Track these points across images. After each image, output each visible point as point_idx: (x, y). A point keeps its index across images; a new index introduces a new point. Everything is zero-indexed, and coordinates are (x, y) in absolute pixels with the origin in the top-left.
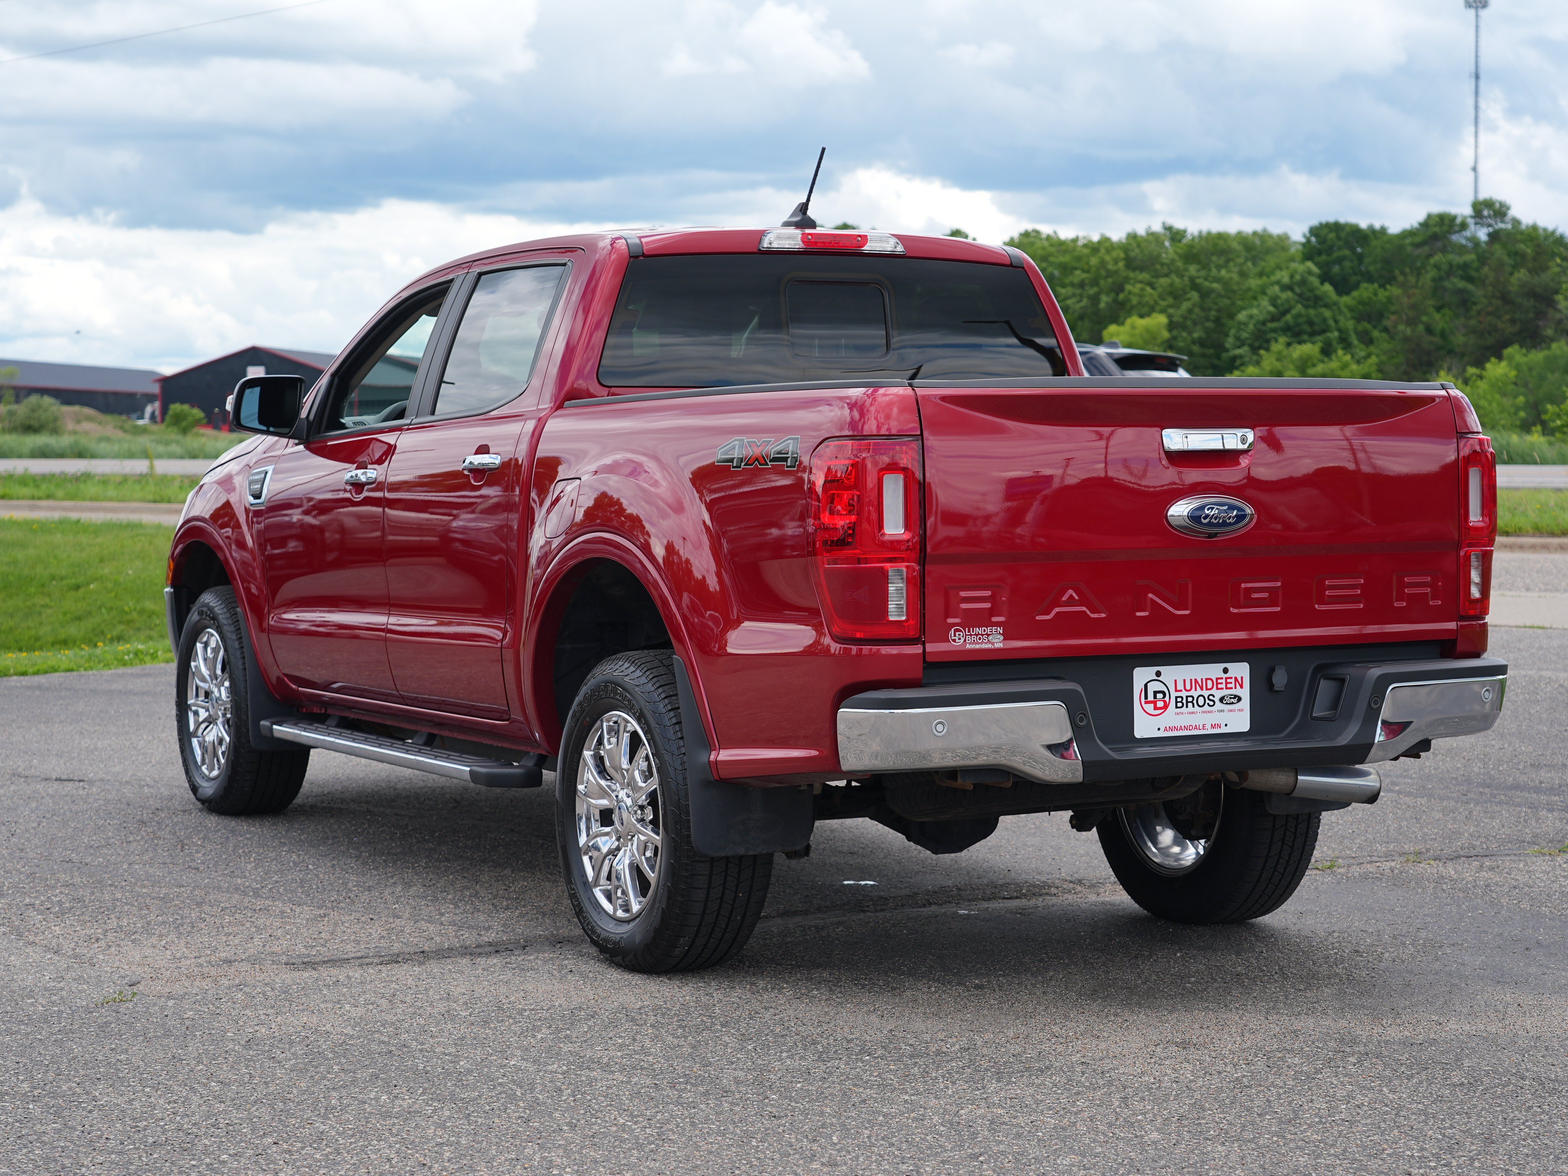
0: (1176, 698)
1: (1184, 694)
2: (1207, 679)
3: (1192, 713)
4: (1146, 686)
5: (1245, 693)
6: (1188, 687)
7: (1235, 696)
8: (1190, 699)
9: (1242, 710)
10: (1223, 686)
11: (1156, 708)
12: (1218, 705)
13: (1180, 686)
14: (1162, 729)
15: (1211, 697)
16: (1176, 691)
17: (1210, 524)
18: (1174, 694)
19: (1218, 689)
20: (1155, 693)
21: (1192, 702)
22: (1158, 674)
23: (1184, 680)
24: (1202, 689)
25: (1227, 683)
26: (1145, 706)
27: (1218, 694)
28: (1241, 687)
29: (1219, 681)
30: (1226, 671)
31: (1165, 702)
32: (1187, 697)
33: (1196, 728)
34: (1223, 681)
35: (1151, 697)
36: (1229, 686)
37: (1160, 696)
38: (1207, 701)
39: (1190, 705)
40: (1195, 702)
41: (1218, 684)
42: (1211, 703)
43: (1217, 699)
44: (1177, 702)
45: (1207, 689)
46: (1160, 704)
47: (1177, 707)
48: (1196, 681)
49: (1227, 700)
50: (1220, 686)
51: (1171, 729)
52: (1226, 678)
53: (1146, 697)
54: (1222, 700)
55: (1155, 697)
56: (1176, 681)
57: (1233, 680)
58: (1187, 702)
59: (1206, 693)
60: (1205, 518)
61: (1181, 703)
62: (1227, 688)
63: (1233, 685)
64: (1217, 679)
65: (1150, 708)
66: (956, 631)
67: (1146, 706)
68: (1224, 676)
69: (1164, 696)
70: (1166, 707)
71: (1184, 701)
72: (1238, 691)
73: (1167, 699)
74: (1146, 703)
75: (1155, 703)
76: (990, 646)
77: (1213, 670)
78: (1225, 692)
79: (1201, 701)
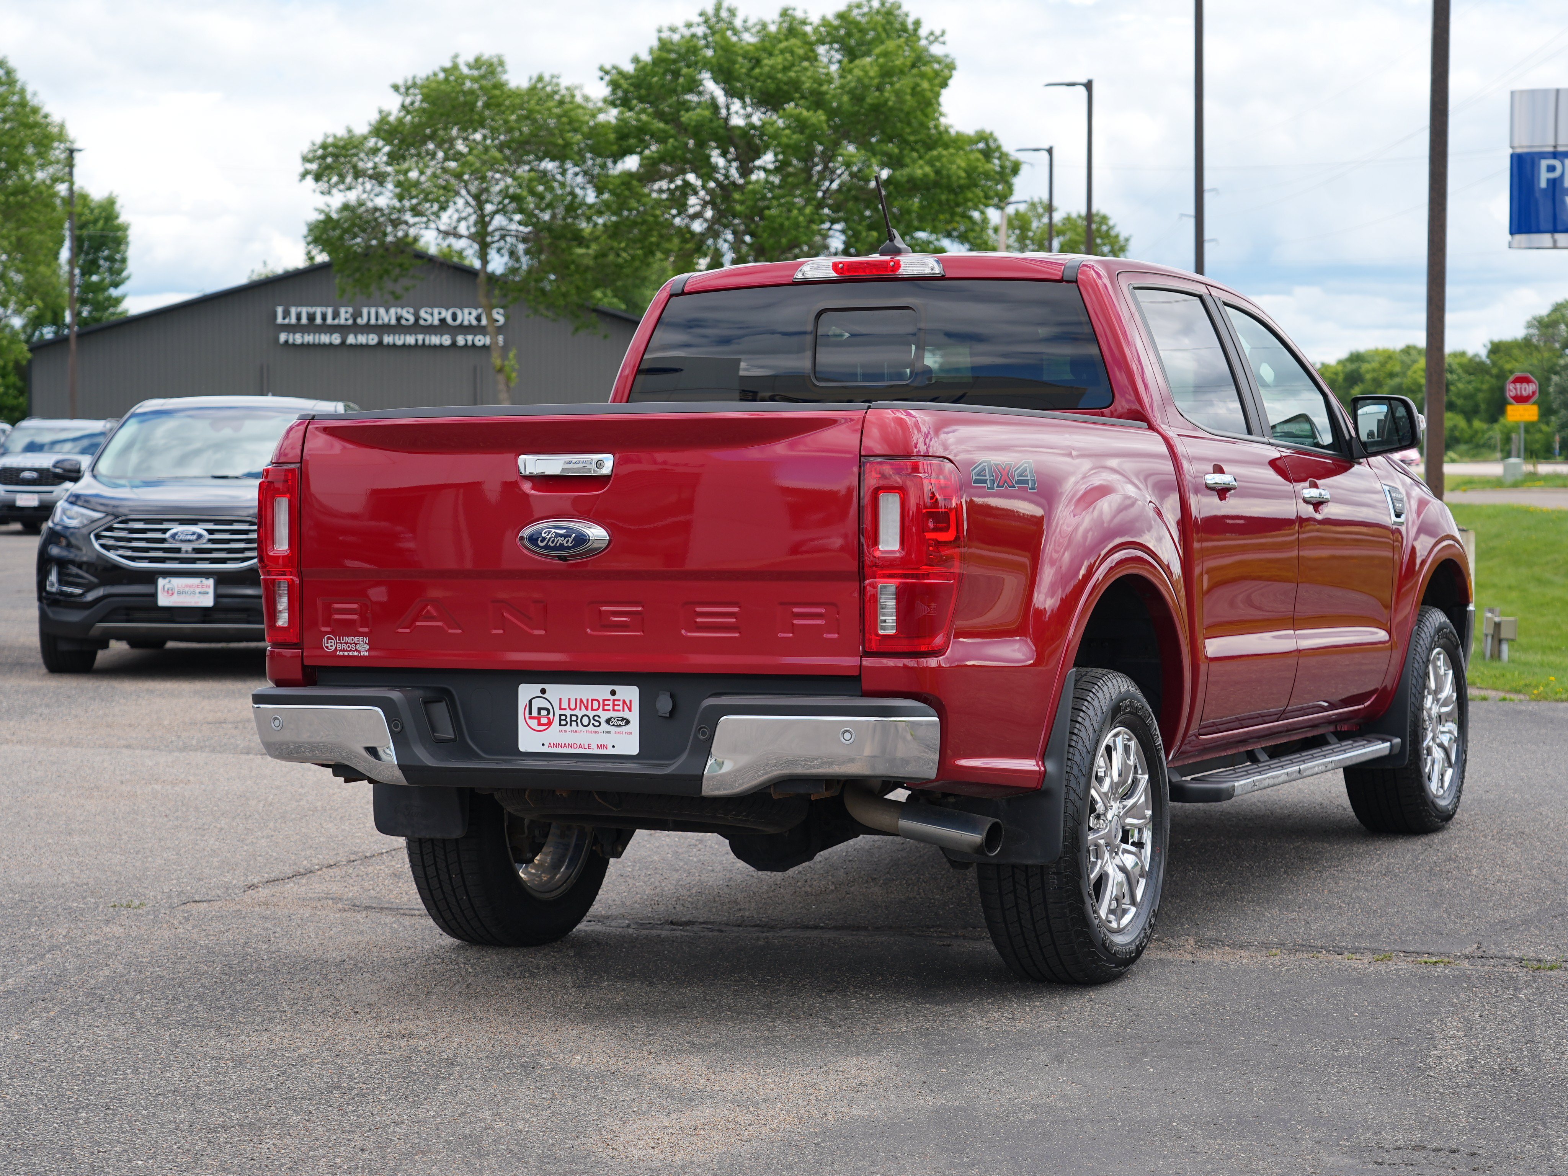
0: (560, 716)
1: (568, 713)
2: (592, 700)
3: (576, 732)
4: (530, 702)
5: (634, 716)
6: (573, 706)
7: (623, 719)
8: (574, 718)
9: (631, 733)
10: (611, 708)
11: (539, 724)
12: (604, 726)
13: (565, 705)
14: (547, 745)
15: (596, 718)
16: (561, 709)
17: (547, 547)
18: (558, 712)
19: (604, 710)
20: (540, 709)
21: (576, 721)
22: (543, 691)
23: (569, 700)
24: (587, 709)
25: (614, 705)
26: (529, 721)
27: (604, 716)
28: (630, 710)
29: (606, 702)
30: (613, 693)
31: (549, 719)
32: (571, 716)
33: (580, 746)
34: (611, 703)
35: (535, 713)
36: (616, 708)
37: (544, 713)
38: (592, 721)
39: (574, 723)
40: (579, 721)
41: (604, 705)
42: (597, 724)
43: (603, 720)
44: (560, 720)
45: (592, 709)
46: (544, 721)
47: (560, 725)
48: (581, 700)
49: (615, 722)
50: (606, 707)
51: (555, 745)
52: (614, 701)
53: (530, 713)
54: (608, 721)
55: (539, 713)
56: (560, 699)
57: (621, 703)
58: (571, 721)
60: (542, 541)
61: (564, 721)
62: (614, 710)
63: (621, 708)
64: (604, 700)
65: (534, 723)
66: (329, 638)
67: (530, 722)
68: (612, 698)
69: (549, 713)
70: (550, 723)
71: (568, 720)
72: (626, 714)
73: (551, 716)
74: (530, 718)
75: (539, 719)
76: (357, 654)
77: (601, 692)
78: (612, 714)
79: (585, 721)
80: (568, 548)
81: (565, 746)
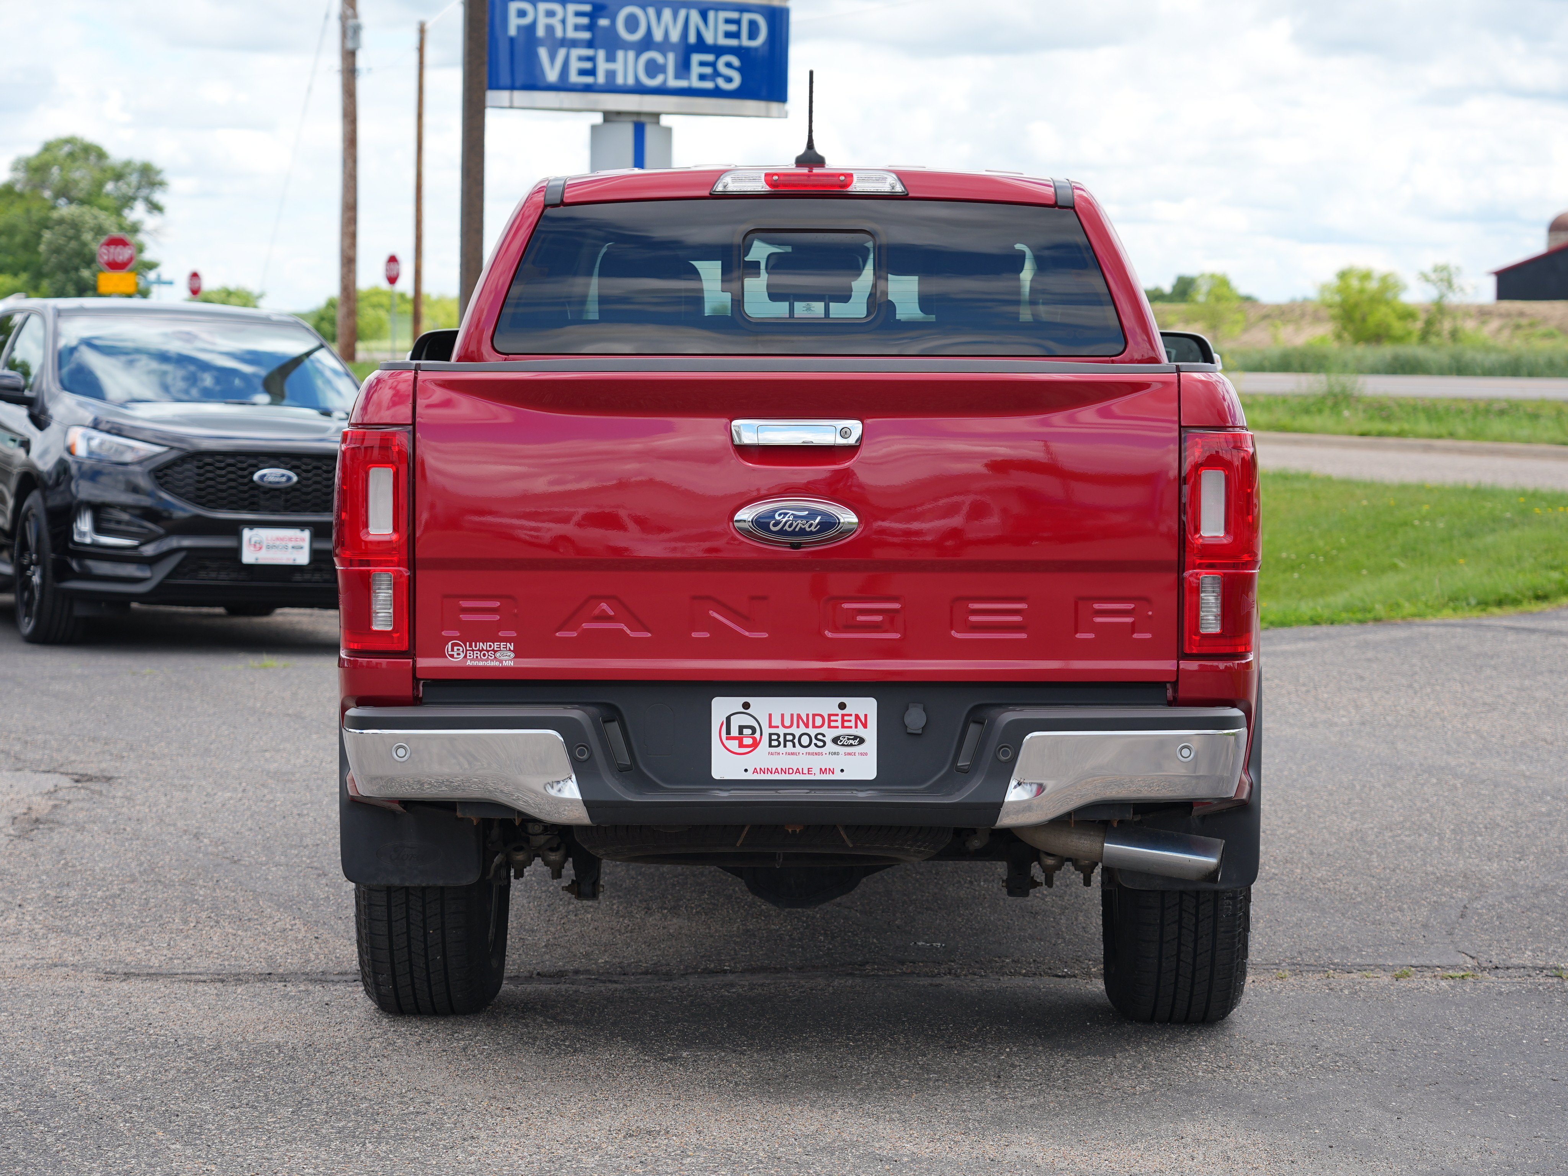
0: (770, 735)
1: (781, 731)
2: (814, 715)
3: (792, 754)
4: (728, 719)
5: (870, 734)
6: (787, 723)
7: (856, 737)
8: (789, 738)
9: (866, 754)
10: (839, 724)
12: (830, 747)
13: (776, 721)
14: (751, 770)
15: (820, 737)
16: (771, 726)
17: (782, 532)
18: (767, 731)
19: (829, 727)
20: (741, 728)
21: (792, 741)
22: (746, 706)
23: (783, 715)
24: (807, 726)
25: (843, 721)
26: (726, 743)
27: (830, 734)
28: (865, 726)
29: (833, 718)
31: (754, 739)
32: (785, 735)
33: (798, 771)
34: (839, 718)
35: (735, 732)
36: (846, 724)
37: (747, 732)
38: (814, 741)
39: (789, 744)
40: (796, 741)
41: (830, 721)
42: (820, 744)
43: (828, 740)
44: (770, 740)
45: (814, 727)
46: (748, 741)
47: (770, 746)
48: (799, 716)
49: (844, 741)
50: (833, 724)
51: (763, 771)
52: (843, 716)
53: (728, 732)
54: (835, 740)
55: (741, 732)
56: (770, 715)
57: (853, 718)
58: (785, 741)
59: (813, 732)
60: (775, 525)
61: (775, 741)
62: (843, 727)
63: (853, 724)
64: (830, 715)
65: (733, 745)
66: (453, 645)
67: (728, 743)
68: (841, 712)
69: (754, 732)
70: (755, 745)
71: (782, 740)
72: (860, 731)
73: (757, 735)
74: (727, 739)
75: (740, 739)
76: (496, 664)
77: (827, 705)
78: (840, 732)
79: (805, 740)
80: (811, 533)
81: (777, 771)
